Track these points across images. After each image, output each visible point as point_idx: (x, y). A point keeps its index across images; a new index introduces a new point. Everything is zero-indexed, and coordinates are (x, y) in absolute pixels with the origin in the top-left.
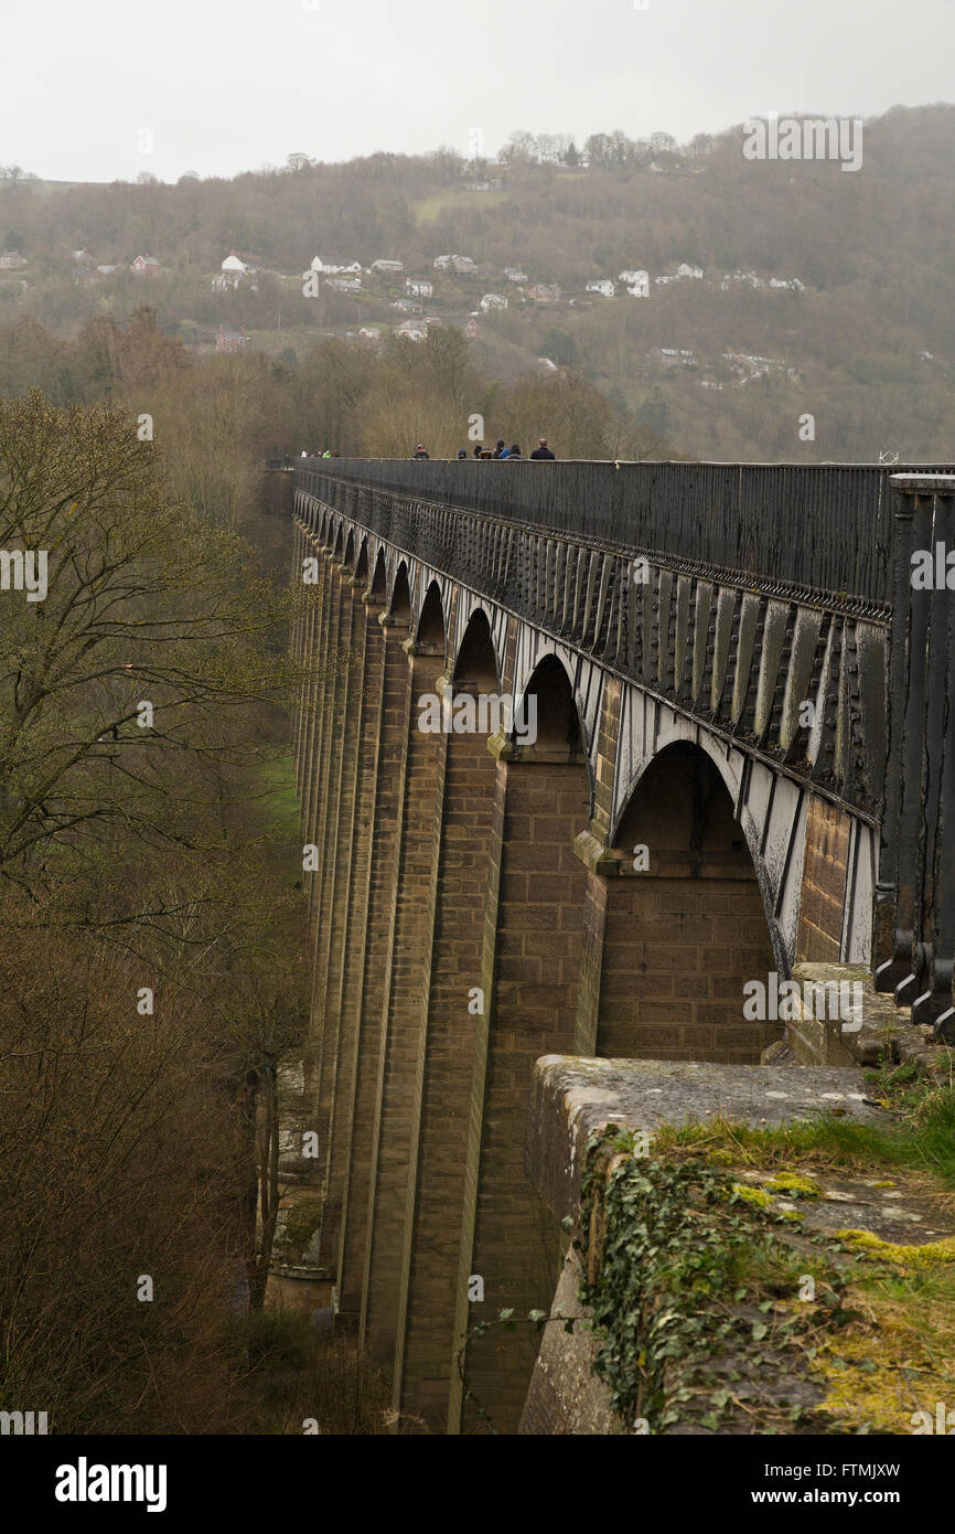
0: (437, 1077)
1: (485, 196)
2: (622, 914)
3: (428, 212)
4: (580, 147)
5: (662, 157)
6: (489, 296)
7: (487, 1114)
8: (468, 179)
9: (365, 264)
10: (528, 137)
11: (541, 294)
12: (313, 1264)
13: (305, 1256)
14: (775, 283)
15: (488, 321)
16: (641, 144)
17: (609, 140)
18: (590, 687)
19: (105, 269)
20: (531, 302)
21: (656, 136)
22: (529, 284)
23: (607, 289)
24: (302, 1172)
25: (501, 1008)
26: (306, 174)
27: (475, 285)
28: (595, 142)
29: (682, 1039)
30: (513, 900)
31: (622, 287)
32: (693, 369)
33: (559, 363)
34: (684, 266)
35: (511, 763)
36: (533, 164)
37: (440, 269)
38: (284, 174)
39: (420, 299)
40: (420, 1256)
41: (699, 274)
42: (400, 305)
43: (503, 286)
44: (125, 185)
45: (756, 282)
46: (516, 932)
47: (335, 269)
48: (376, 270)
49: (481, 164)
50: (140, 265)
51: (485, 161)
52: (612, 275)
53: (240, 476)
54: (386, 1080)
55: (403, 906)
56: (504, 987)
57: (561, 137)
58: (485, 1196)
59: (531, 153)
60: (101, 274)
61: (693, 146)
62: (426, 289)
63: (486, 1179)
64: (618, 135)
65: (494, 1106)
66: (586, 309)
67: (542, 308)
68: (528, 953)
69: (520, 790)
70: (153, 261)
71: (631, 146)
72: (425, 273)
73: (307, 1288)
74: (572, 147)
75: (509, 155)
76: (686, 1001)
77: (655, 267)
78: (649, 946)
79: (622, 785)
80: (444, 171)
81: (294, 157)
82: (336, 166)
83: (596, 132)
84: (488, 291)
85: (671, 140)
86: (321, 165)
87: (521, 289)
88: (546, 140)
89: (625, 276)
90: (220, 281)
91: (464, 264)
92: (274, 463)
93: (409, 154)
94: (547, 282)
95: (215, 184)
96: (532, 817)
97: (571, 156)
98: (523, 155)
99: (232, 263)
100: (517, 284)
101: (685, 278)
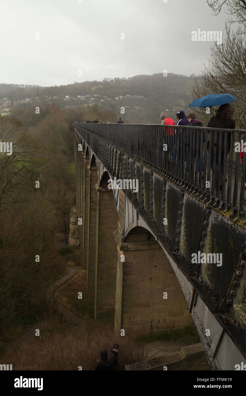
0: (86, 215)
1: (101, 86)
2: (102, 197)
3: (93, 89)
4: (113, 79)
5: (124, 80)
6: (102, 100)
7: (90, 223)
8: (98, 84)
9: (85, 96)
10: (106, 78)
11: (109, 99)
12: (76, 236)
13: (75, 235)
14: (140, 97)
15: (102, 103)
16: (121, 79)
17: (117, 79)
18: (98, 160)
19: (50, 98)
20: (107, 100)
21: (123, 78)
22: (107, 98)
23: (118, 98)
24: (76, 223)
25: (91, 208)
26: (77, 84)
27: (100, 98)
28: (115, 79)
29: (112, 217)
30: (92, 191)
31: (120, 98)
32: (129, 109)
33: (112, 108)
34: (128, 95)
35: (91, 170)
36: (107, 82)
37: (95, 97)
38: (74, 84)
39: (92, 100)
40: (85, 240)
41: (130, 96)
42: (90, 101)
43: (104, 98)
44: (52, 87)
45: (137, 97)
46: (93, 196)
47: (81, 97)
48: (86, 97)
49: (100, 82)
50: (54, 97)
51: (101, 82)
52: (118, 96)
53: (66, 126)
54: (82, 213)
55: (83, 188)
56: (91, 204)
57: (111, 78)
58: (90, 235)
59: (107, 81)
60: (49, 99)
61: (128, 79)
62: (93, 99)
63: (90, 233)
64: (118, 78)
65: (91, 222)
66: (115, 101)
67: (109, 101)
68: (95, 199)
69: (93, 174)
70: (56, 97)
71: (120, 79)
72: (93, 97)
73: (76, 239)
74: (112, 80)
75: (104, 81)
76: (113, 211)
77: (124, 95)
78: (106, 202)
79: (101, 177)
80: (95, 83)
81: (75, 82)
82: (81, 83)
83: (115, 77)
84: (102, 99)
85: (125, 78)
86: (79, 83)
87: (106, 99)
88: (109, 79)
89: (120, 96)
90: (65, 99)
91: (98, 95)
92: (71, 124)
93: (90, 81)
94: (110, 98)
95: (65, 86)
96: (94, 178)
97: (112, 81)
98: (106, 81)
99: (67, 97)
100: (105, 98)
101: (128, 96)
